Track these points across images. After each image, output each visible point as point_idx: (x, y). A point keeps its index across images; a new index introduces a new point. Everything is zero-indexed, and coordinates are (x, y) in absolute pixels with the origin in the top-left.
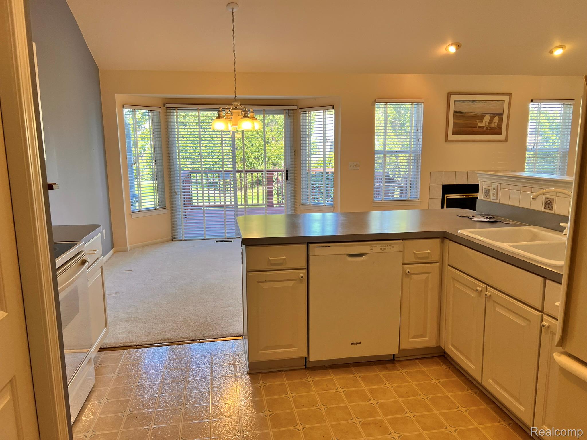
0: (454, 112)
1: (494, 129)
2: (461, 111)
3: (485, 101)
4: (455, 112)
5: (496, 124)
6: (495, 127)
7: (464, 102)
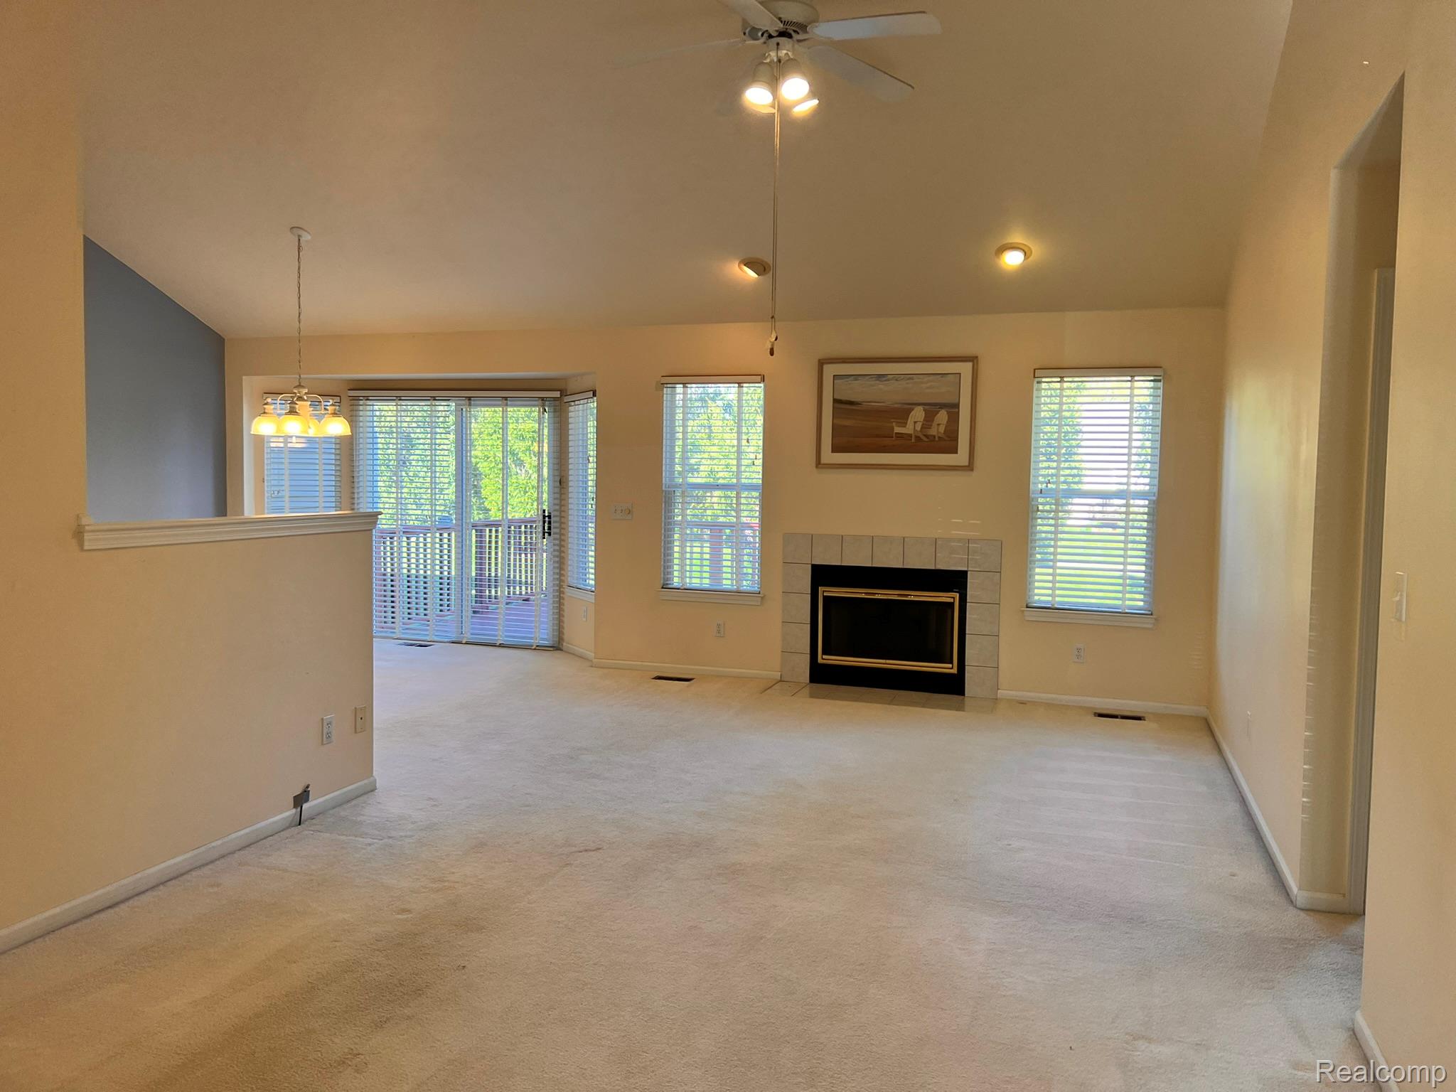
0: (834, 403)
1: (937, 439)
2: (853, 400)
3: (910, 376)
4: (836, 401)
5: (942, 429)
6: (940, 435)
7: (856, 380)
